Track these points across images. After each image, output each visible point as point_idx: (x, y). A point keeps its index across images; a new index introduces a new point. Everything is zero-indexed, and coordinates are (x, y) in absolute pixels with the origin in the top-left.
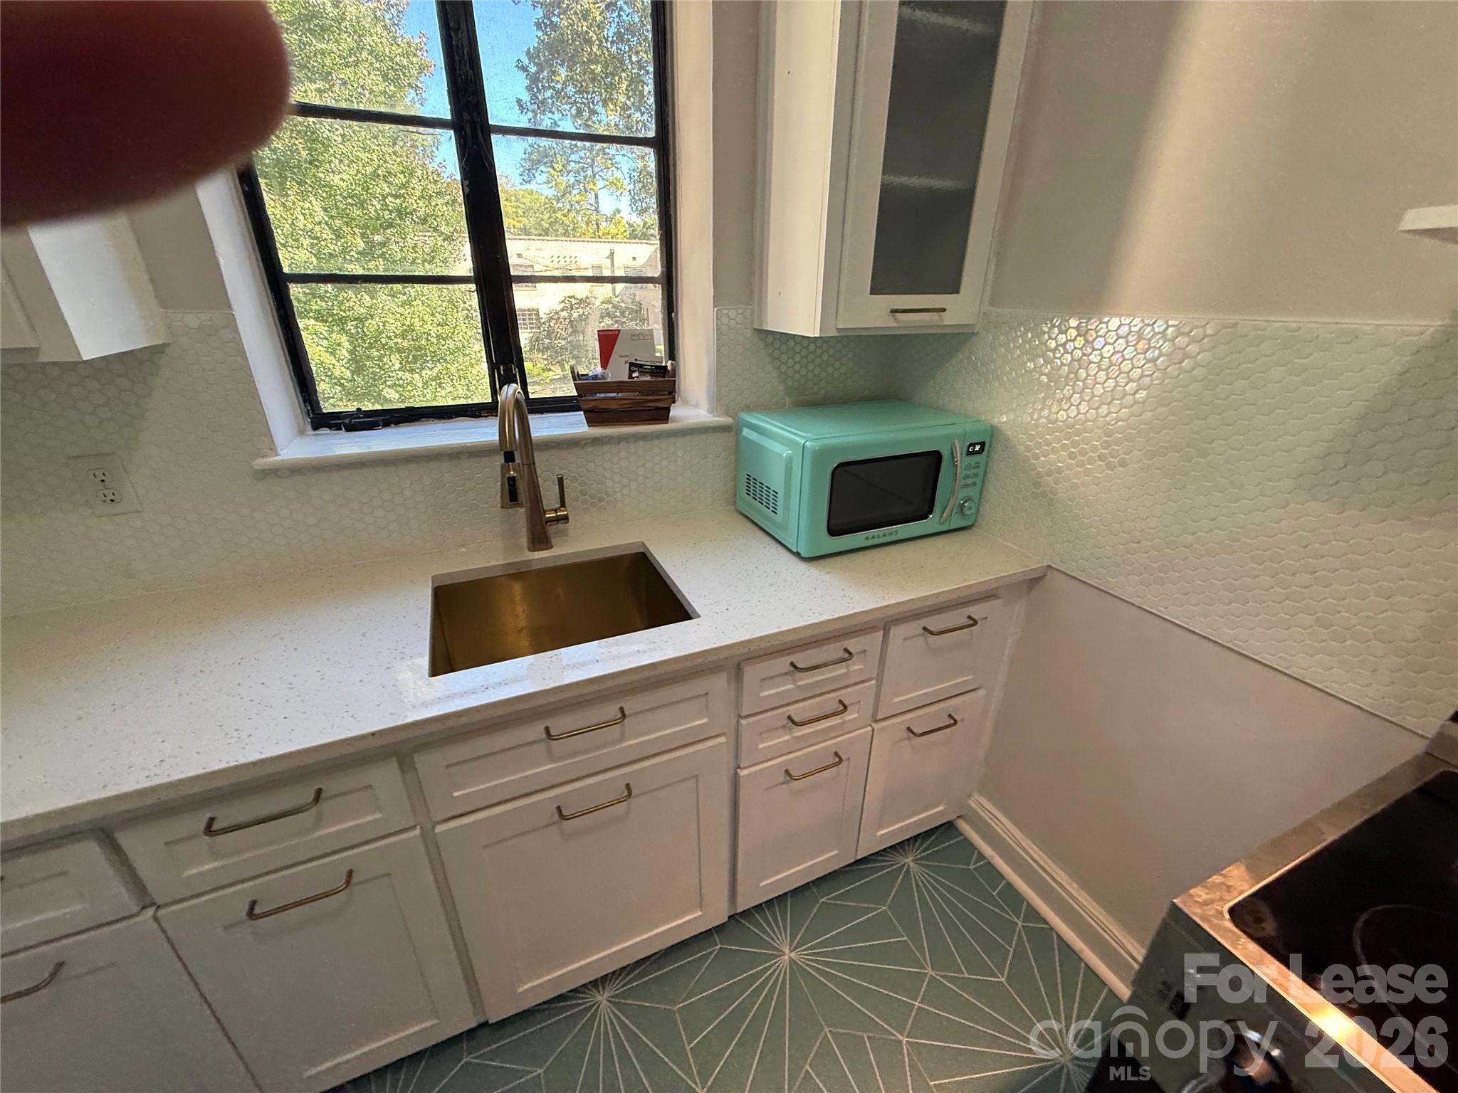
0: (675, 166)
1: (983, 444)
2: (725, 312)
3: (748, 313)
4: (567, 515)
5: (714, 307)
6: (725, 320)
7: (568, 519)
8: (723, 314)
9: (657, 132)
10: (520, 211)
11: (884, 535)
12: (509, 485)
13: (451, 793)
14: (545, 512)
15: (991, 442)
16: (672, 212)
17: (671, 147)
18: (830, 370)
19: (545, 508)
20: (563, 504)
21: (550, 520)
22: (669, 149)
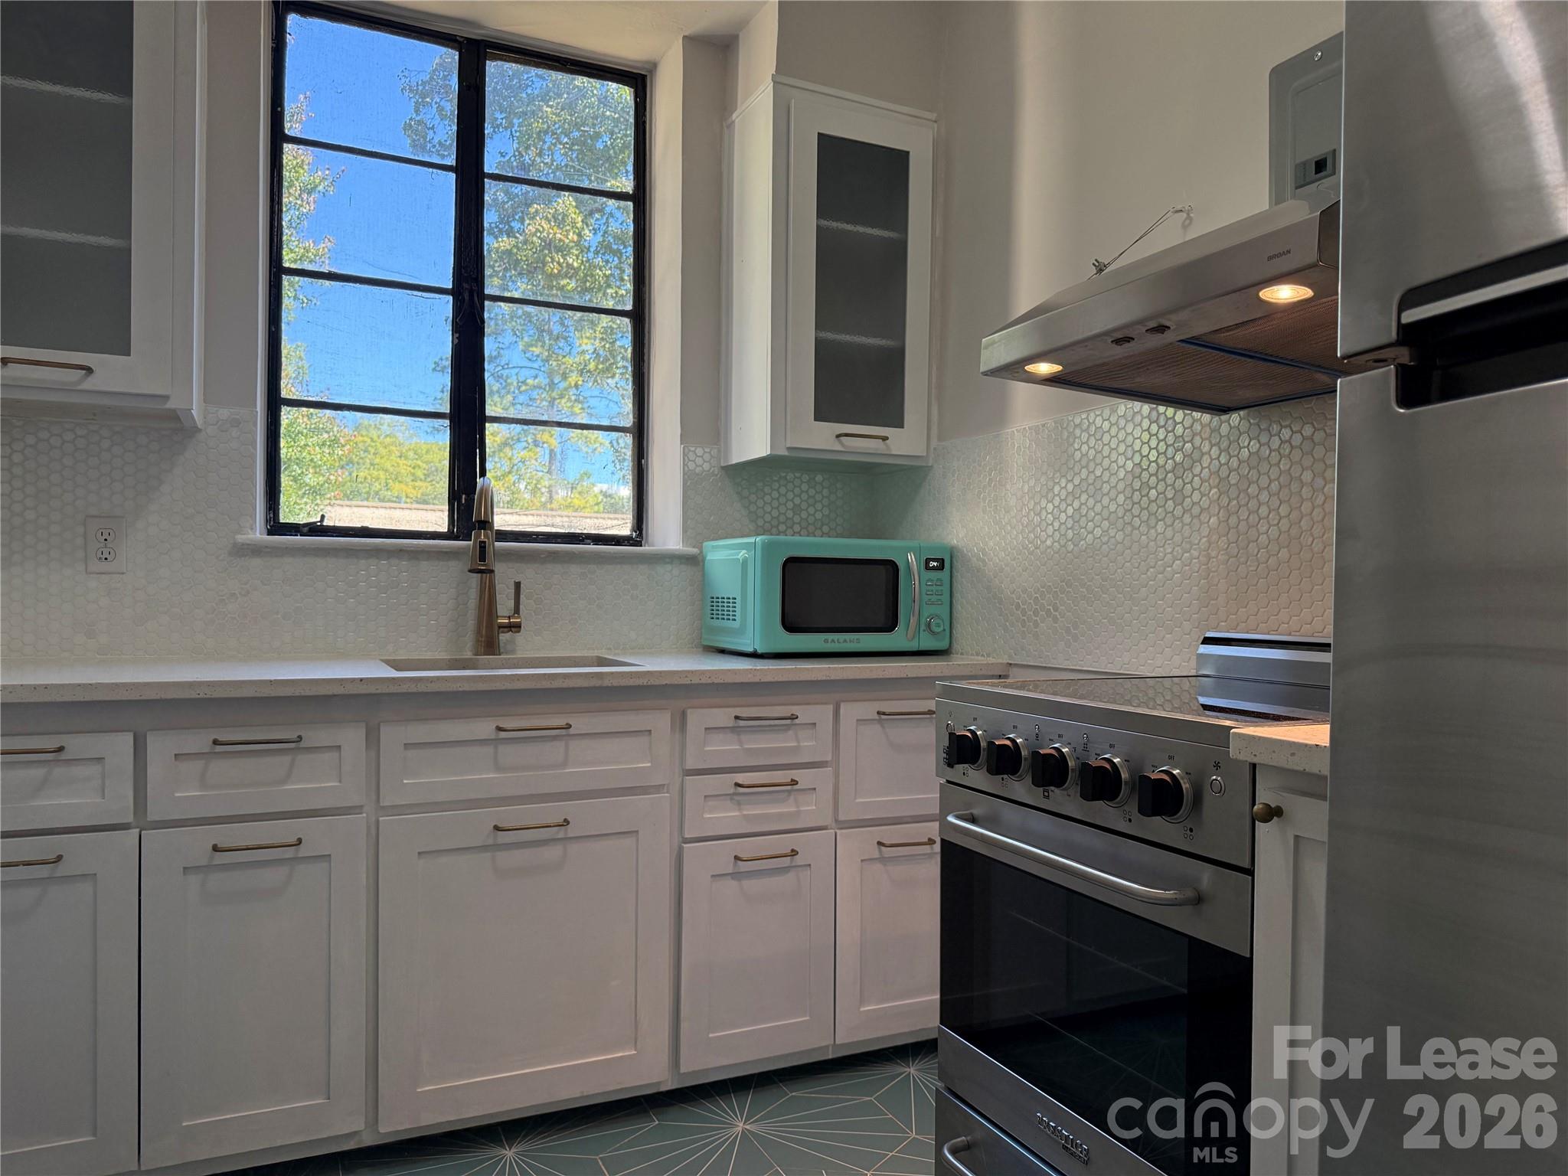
0: (649, 333)
1: (942, 561)
2: (693, 449)
3: (714, 452)
4: (520, 623)
5: (681, 444)
6: (691, 456)
7: (520, 627)
8: (690, 450)
9: (634, 305)
10: (419, 473)
11: (845, 641)
12: (480, 547)
13: (402, 780)
14: (497, 617)
15: (951, 557)
16: (646, 371)
17: (647, 319)
18: (804, 515)
19: (499, 614)
20: (517, 610)
21: (501, 626)
22: (644, 319)
